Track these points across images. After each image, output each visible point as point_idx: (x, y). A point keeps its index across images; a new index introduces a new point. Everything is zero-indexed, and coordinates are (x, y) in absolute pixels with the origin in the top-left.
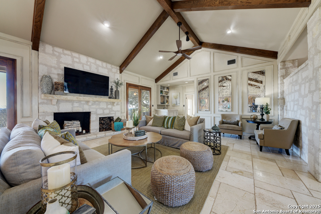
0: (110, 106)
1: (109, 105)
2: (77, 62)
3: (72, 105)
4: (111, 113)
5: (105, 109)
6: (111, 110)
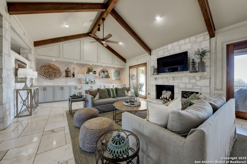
1: (192, 79)
2: (166, 52)
3: (163, 80)
4: (195, 88)
5: (187, 84)
6: (194, 85)
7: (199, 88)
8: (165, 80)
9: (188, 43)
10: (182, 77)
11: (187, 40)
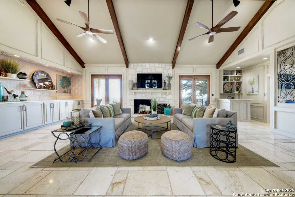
0: (164, 96)
1: (164, 94)
2: (144, 69)
3: (142, 95)
4: (165, 101)
5: (161, 98)
6: (165, 98)
7: (167, 100)
8: (144, 95)
9: (160, 68)
10: (157, 93)
11: (160, 65)
